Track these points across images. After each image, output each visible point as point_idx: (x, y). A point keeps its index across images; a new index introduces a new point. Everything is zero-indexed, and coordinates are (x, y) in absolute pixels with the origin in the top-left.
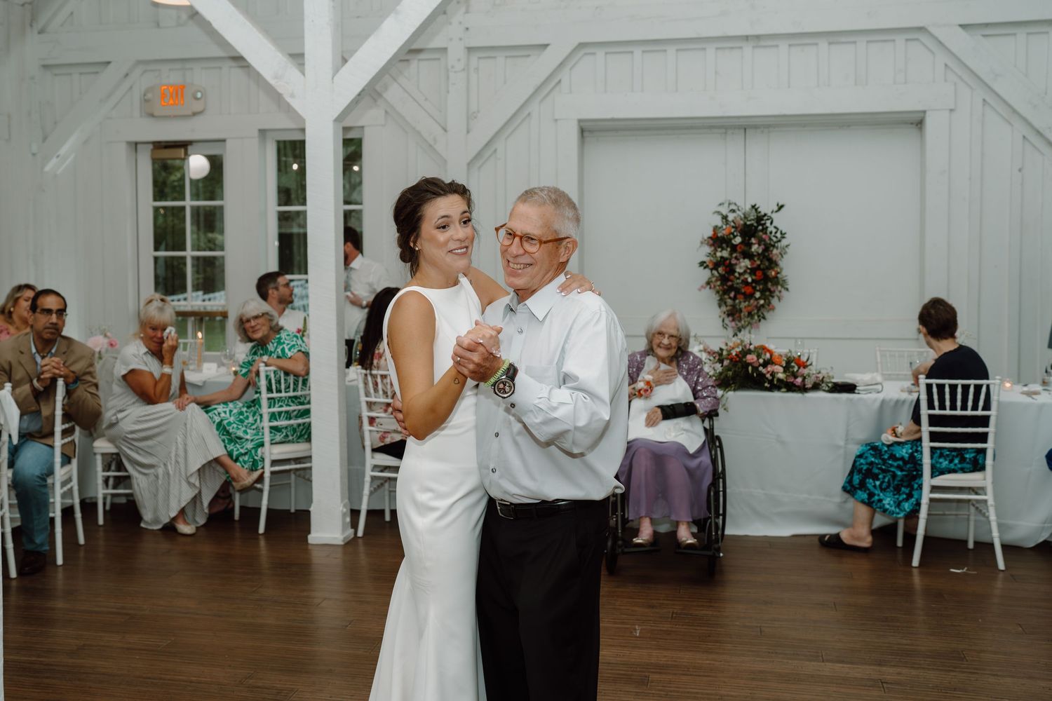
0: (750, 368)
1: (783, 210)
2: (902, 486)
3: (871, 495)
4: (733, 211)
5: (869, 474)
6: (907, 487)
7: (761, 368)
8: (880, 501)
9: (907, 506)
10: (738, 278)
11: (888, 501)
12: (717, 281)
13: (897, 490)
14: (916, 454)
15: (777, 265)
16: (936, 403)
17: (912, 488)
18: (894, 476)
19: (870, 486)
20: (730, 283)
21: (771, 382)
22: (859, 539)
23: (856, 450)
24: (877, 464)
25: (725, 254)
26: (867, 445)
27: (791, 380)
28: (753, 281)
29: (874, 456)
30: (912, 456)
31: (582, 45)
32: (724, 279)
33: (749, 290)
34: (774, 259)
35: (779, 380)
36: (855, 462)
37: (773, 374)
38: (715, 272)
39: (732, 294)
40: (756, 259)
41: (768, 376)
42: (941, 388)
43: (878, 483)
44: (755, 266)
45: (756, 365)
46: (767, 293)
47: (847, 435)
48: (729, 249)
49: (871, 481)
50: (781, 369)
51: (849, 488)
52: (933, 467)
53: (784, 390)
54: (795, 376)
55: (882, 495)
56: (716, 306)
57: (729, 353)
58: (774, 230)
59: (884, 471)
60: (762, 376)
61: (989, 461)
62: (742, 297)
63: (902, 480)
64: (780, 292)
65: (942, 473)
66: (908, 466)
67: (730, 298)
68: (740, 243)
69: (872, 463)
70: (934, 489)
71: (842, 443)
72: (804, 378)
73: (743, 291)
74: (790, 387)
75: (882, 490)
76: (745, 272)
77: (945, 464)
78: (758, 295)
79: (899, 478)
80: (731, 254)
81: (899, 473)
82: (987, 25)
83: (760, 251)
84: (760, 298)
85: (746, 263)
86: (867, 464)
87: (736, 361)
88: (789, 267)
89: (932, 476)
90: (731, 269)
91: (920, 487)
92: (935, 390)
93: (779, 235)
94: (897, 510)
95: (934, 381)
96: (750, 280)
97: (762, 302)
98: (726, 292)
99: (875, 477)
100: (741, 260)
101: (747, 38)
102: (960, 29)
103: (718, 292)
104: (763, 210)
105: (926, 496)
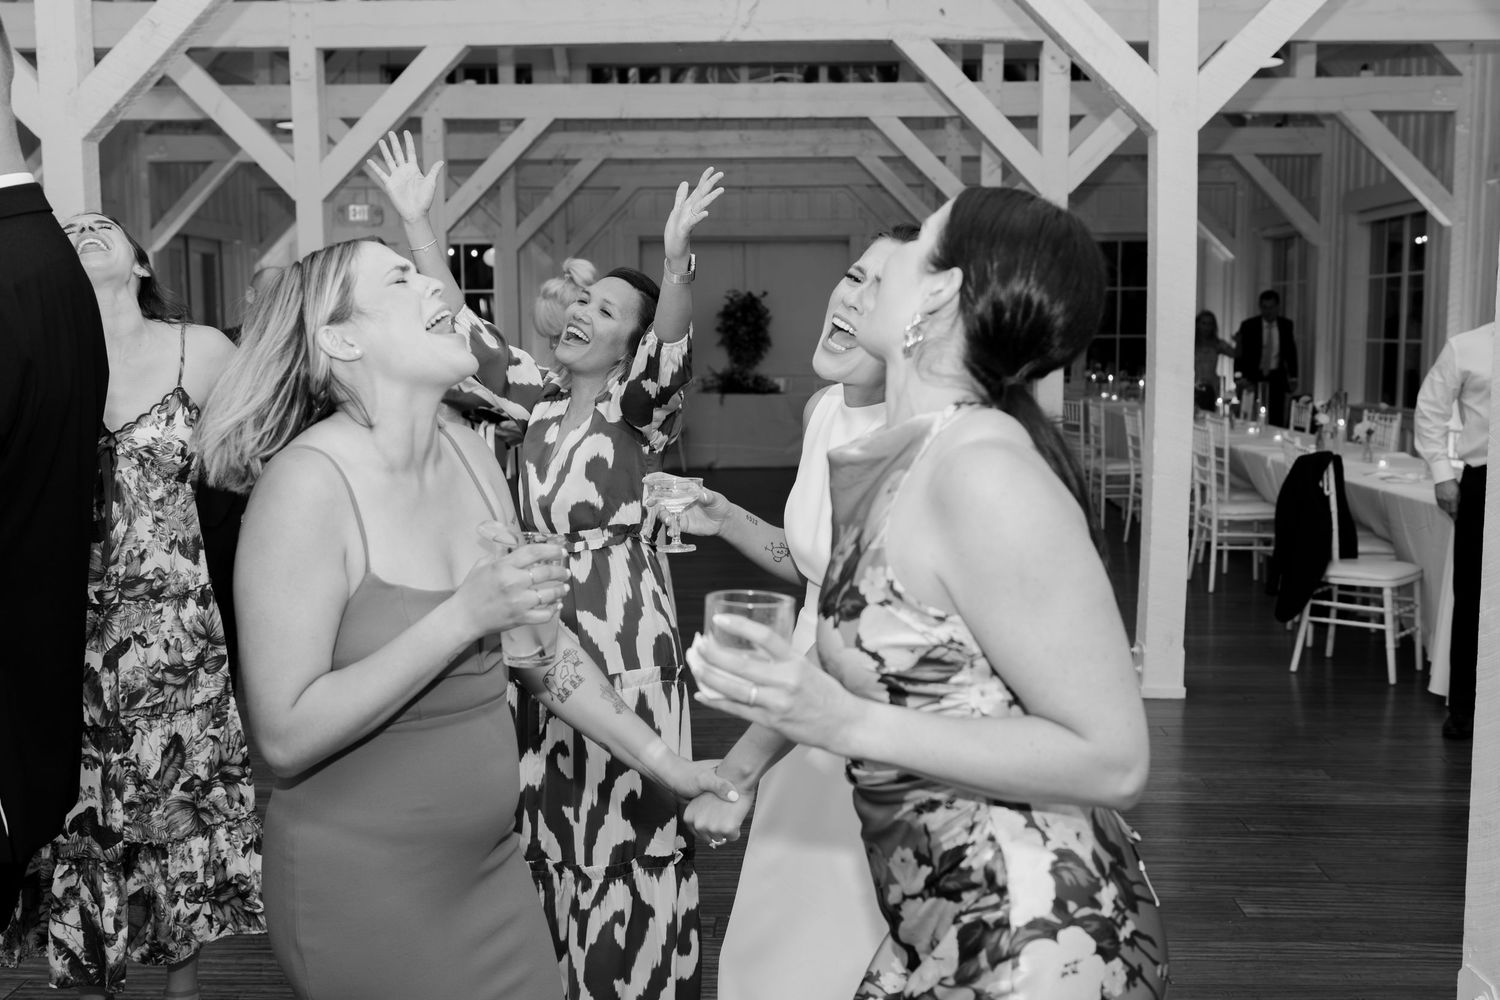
1: (767, 295)
4: (736, 296)
10: (740, 338)
12: (727, 340)
15: (765, 329)
20: (735, 341)
25: (732, 323)
31: (640, 188)
32: (731, 339)
33: (747, 345)
34: (763, 325)
38: (725, 335)
40: (750, 326)
44: (750, 330)
46: (759, 348)
48: (734, 320)
56: (726, 354)
58: (762, 308)
62: (743, 350)
64: (768, 347)
67: (735, 351)
68: (741, 316)
73: (743, 346)
76: (744, 334)
80: (735, 323)
83: (753, 321)
84: (754, 351)
85: (744, 328)
88: (773, 331)
90: (735, 333)
93: (766, 310)
96: (747, 339)
97: (756, 353)
98: (732, 347)
100: (742, 327)
101: (743, 188)
103: (728, 347)
104: (757, 293)
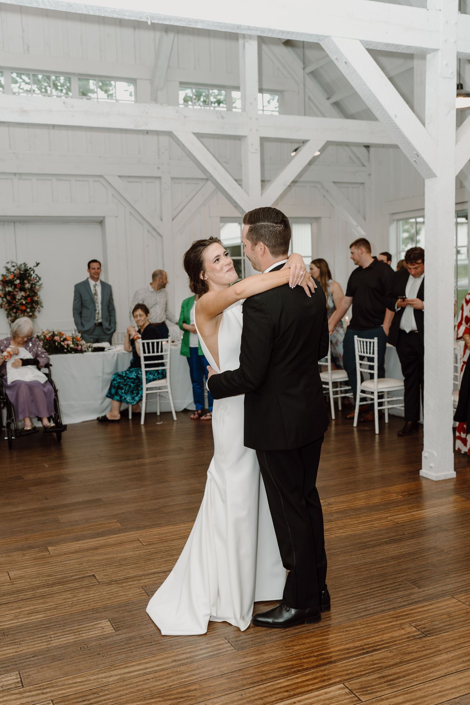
0: (57, 344)
1: (39, 265)
2: (134, 390)
3: (121, 397)
4: (14, 266)
5: (119, 388)
6: (136, 390)
7: (62, 343)
8: (125, 399)
9: (137, 398)
10: (18, 302)
11: (129, 398)
12: (6, 304)
13: (132, 393)
14: (139, 375)
15: (37, 294)
16: (147, 351)
17: (138, 390)
18: (130, 386)
19: (120, 393)
20: (13, 305)
21: (67, 349)
22: (115, 417)
23: (111, 377)
24: (122, 382)
25: (10, 289)
26: (115, 374)
27: (76, 347)
28: (26, 303)
29: (120, 379)
30: (137, 376)
32: (9, 303)
33: (24, 308)
34: (36, 291)
35: (71, 348)
36: (111, 383)
37: (68, 345)
38: (5, 299)
39: (15, 311)
40: (27, 291)
41: (66, 346)
42: (148, 344)
43: (123, 391)
44: (27, 295)
45: (60, 341)
46: (33, 309)
47: (103, 370)
48: (13, 287)
49: (120, 391)
50: (71, 343)
51: (109, 396)
52: (147, 379)
53: (73, 352)
54: (78, 345)
55: (126, 396)
56: (6, 318)
57: (45, 337)
58: (35, 276)
59: (125, 385)
60: (62, 347)
61: (168, 375)
62: (19, 312)
63: (134, 388)
64: (39, 308)
65: (150, 381)
66: (136, 381)
67: (13, 313)
68: (19, 283)
69: (119, 383)
70: (147, 389)
71: (101, 375)
72: (82, 346)
73: (20, 308)
74: (76, 351)
75: (126, 394)
76: (21, 299)
77: (151, 377)
78: (28, 310)
79: (132, 387)
80: (14, 289)
81: (132, 385)
82: (129, 177)
83: (29, 287)
84: (30, 312)
85: (23, 293)
86: (117, 383)
87: (50, 341)
88: (43, 295)
89: (147, 383)
90: (14, 297)
91: (142, 389)
92: (146, 345)
93: (37, 279)
94: (133, 401)
95: (145, 341)
96: (24, 302)
97: (31, 314)
98: (11, 309)
99: (122, 389)
100: (19, 292)
101: (15, 174)
102: (118, 178)
103: (6, 310)
104: (30, 265)
105: (144, 392)
